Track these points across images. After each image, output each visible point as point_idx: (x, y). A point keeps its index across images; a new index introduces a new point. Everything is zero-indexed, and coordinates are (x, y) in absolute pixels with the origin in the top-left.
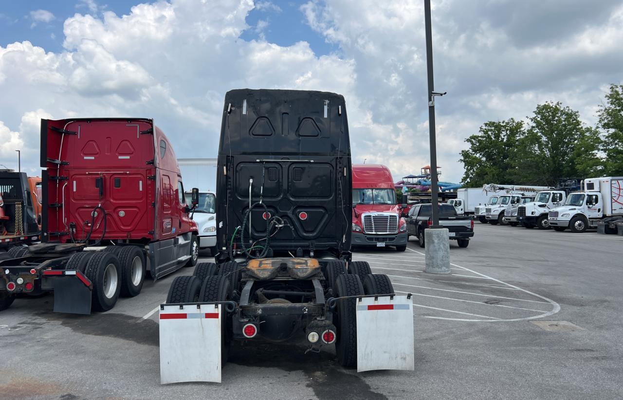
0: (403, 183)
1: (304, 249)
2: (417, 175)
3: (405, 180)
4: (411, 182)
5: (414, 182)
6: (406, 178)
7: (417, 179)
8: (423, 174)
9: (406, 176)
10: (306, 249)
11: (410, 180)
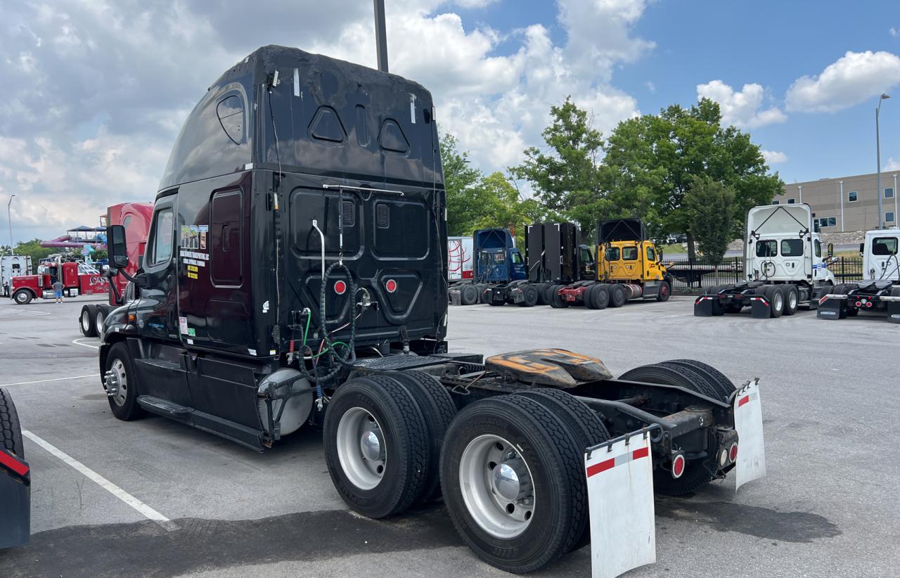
0: (69, 239)
1: (392, 341)
2: (93, 228)
3: (73, 235)
4: (84, 238)
5: (89, 238)
6: (75, 230)
7: (94, 232)
8: (103, 225)
9: (75, 228)
10: (395, 340)
11: (82, 235)
